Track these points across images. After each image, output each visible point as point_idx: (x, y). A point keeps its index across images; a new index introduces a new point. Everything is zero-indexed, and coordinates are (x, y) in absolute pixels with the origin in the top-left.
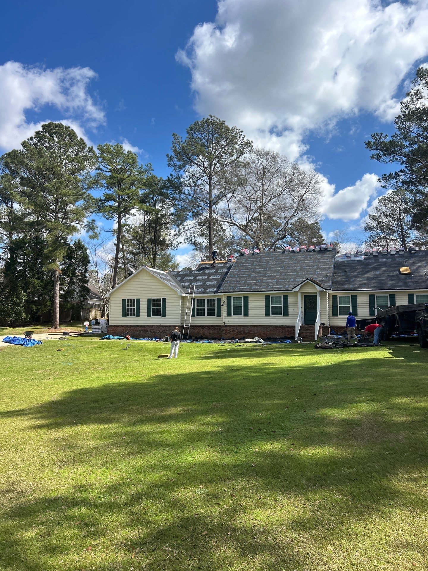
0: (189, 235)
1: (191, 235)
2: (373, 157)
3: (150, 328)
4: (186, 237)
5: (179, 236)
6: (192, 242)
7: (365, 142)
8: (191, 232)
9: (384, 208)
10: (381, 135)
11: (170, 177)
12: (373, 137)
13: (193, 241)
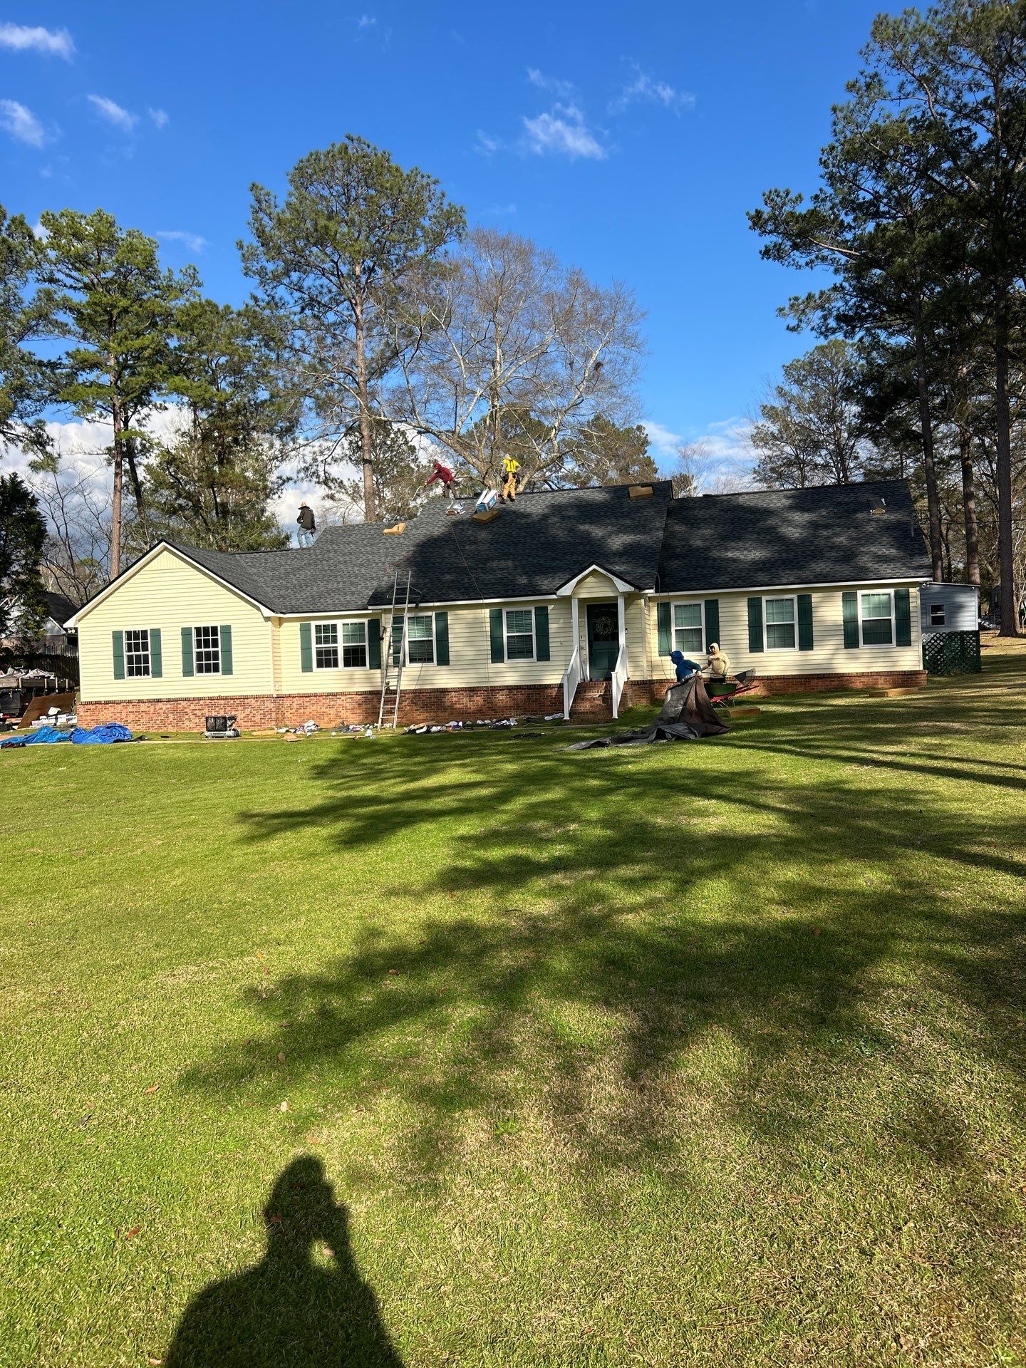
0: (309, 459)
1: (315, 460)
2: (766, 253)
3: (192, 707)
4: (303, 465)
5: (282, 460)
6: (318, 477)
7: (747, 214)
8: (316, 449)
9: (795, 390)
10: (787, 195)
11: (251, 303)
12: (768, 200)
13: (322, 474)
